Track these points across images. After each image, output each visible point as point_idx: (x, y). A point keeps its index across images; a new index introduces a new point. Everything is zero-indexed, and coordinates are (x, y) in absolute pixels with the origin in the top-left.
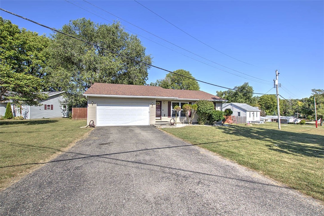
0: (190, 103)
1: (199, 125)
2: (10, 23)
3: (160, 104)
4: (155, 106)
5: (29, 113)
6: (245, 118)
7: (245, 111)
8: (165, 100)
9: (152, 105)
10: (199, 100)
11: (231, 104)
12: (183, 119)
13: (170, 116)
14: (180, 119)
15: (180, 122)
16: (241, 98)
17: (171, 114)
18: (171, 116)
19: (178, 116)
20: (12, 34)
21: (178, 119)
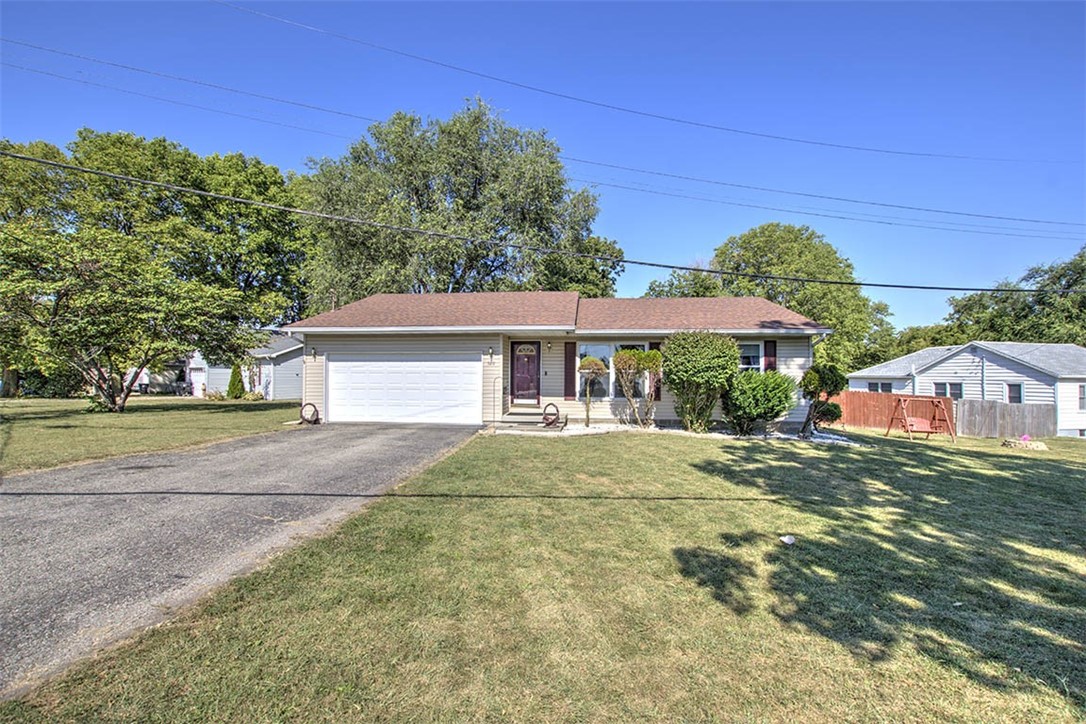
0: (655, 346)
1: (682, 432)
2: (259, 163)
3: (534, 353)
4: (499, 359)
5: (272, 383)
6: (1052, 410)
7: (1050, 379)
8: (551, 339)
9: (489, 357)
10: (673, 331)
11: (974, 350)
12: (624, 407)
13: (574, 395)
14: (615, 408)
15: (612, 417)
16: (1070, 317)
17: (578, 388)
18: (578, 395)
19: (603, 393)
20: (262, 188)
21: (602, 408)
